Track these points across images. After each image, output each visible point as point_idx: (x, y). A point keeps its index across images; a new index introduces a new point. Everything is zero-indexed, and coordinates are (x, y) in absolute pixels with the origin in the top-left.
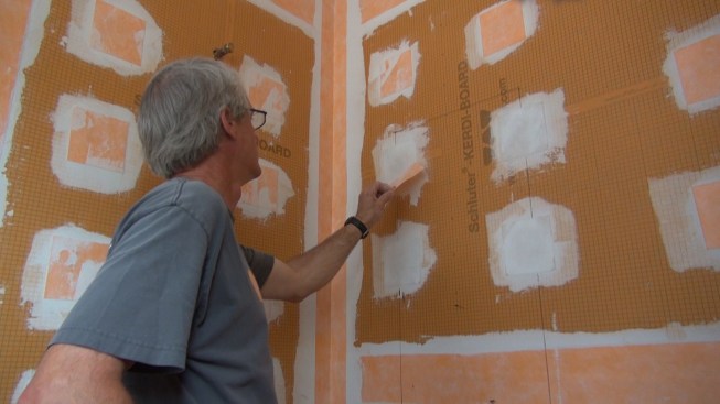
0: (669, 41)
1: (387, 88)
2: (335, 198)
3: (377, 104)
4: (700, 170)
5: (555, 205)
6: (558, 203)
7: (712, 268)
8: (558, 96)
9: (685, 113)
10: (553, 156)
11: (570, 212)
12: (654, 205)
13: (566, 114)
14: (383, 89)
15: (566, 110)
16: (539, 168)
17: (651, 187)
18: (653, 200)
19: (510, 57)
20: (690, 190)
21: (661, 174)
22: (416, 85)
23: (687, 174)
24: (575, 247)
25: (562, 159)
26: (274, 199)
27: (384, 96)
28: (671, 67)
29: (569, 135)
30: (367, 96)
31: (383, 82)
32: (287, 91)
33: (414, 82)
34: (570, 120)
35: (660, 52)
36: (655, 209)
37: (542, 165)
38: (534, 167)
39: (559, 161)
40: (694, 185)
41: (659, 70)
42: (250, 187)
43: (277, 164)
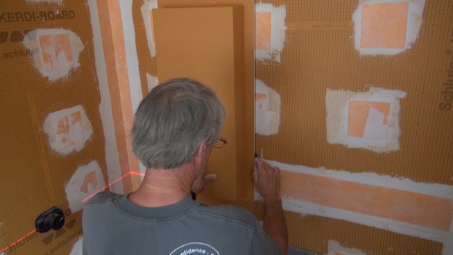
2: (114, 38)
4: (356, 91)
5: (270, 89)
6: (272, 87)
7: (347, 145)
8: (282, 11)
9: (357, 52)
10: (273, 56)
11: (279, 95)
12: (326, 105)
13: (285, 28)
15: (286, 25)
16: (263, 61)
17: (327, 93)
18: (326, 101)
20: (348, 102)
21: (334, 88)
23: (349, 92)
24: (278, 117)
25: (278, 59)
28: (358, 16)
29: (285, 44)
34: (288, 33)
35: (354, 2)
36: (327, 107)
37: (265, 60)
38: (260, 59)
39: (276, 60)
40: (351, 100)
41: (351, 16)
42: (50, 56)
43: (65, 28)
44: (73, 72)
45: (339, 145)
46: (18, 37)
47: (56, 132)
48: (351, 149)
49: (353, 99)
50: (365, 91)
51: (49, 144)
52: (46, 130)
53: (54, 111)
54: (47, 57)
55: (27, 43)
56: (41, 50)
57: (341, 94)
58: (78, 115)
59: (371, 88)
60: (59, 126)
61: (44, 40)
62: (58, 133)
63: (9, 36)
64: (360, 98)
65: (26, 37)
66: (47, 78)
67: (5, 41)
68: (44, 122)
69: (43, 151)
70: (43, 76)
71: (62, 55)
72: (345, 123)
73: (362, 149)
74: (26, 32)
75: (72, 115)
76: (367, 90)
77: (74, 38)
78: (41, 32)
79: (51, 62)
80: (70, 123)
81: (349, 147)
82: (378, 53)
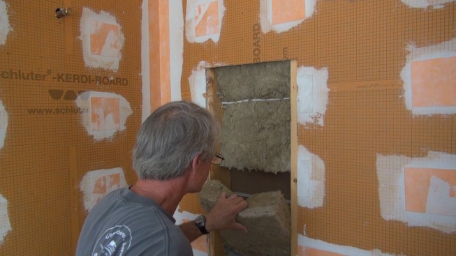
0: (409, 53)
1: (200, 29)
3: (192, 41)
4: (412, 157)
5: (313, 155)
6: (315, 154)
7: (407, 223)
8: (324, 73)
9: (409, 112)
10: (316, 119)
11: (322, 162)
12: (378, 172)
13: (328, 90)
14: (196, 29)
15: (328, 87)
16: (305, 125)
17: (378, 159)
18: (378, 169)
19: (293, 30)
20: (403, 169)
21: (386, 152)
22: (221, 32)
23: (403, 157)
24: (323, 186)
25: (321, 122)
26: (117, 121)
27: (197, 36)
28: (407, 74)
29: (328, 106)
30: (184, 32)
31: (197, 24)
32: (122, 30)
33: (220, 31)
34: (331, 94)
35: (401, 59)
36: (378, 175)
37: (307, 123)
38: (302, 123)
39: (319, 123)
40: (406, 166)
41: (398, 74)
42: (98, 117)
43: (117, 93)
44: (118, 134)
45: (396, 222)
46: (72, 96)
47: (92, 191)
48: (411, 228)
49: (409, 166)
50: (423, 156)
51: (83, 202)
52: (82, 188)
53: (93, 170)
54: (95, 118)
55: (79, 102)
56: (90, 110)
57: (394, 160)
58: (116, 177)
59: (430, 152)
60: (96, 186)
61: (95, 101)
62: (94, 192)
63: (64, 94)
64: (417, 164)
65: (79, 97)
66: (93, 136)
67: (60, 98)
68: (81, 180)
69: (75, 209)
70: (89, 134)
71: (110, 117)
72: (401, 194)
73: (426, 227)
74: (80, 92)
75: (111, 176)
76: (425, 154)
77: (123, 103)
78: (93, 94)
79: (99, 122)
80: (107, 184)
81: (409, 225)
82: (433, 113)
